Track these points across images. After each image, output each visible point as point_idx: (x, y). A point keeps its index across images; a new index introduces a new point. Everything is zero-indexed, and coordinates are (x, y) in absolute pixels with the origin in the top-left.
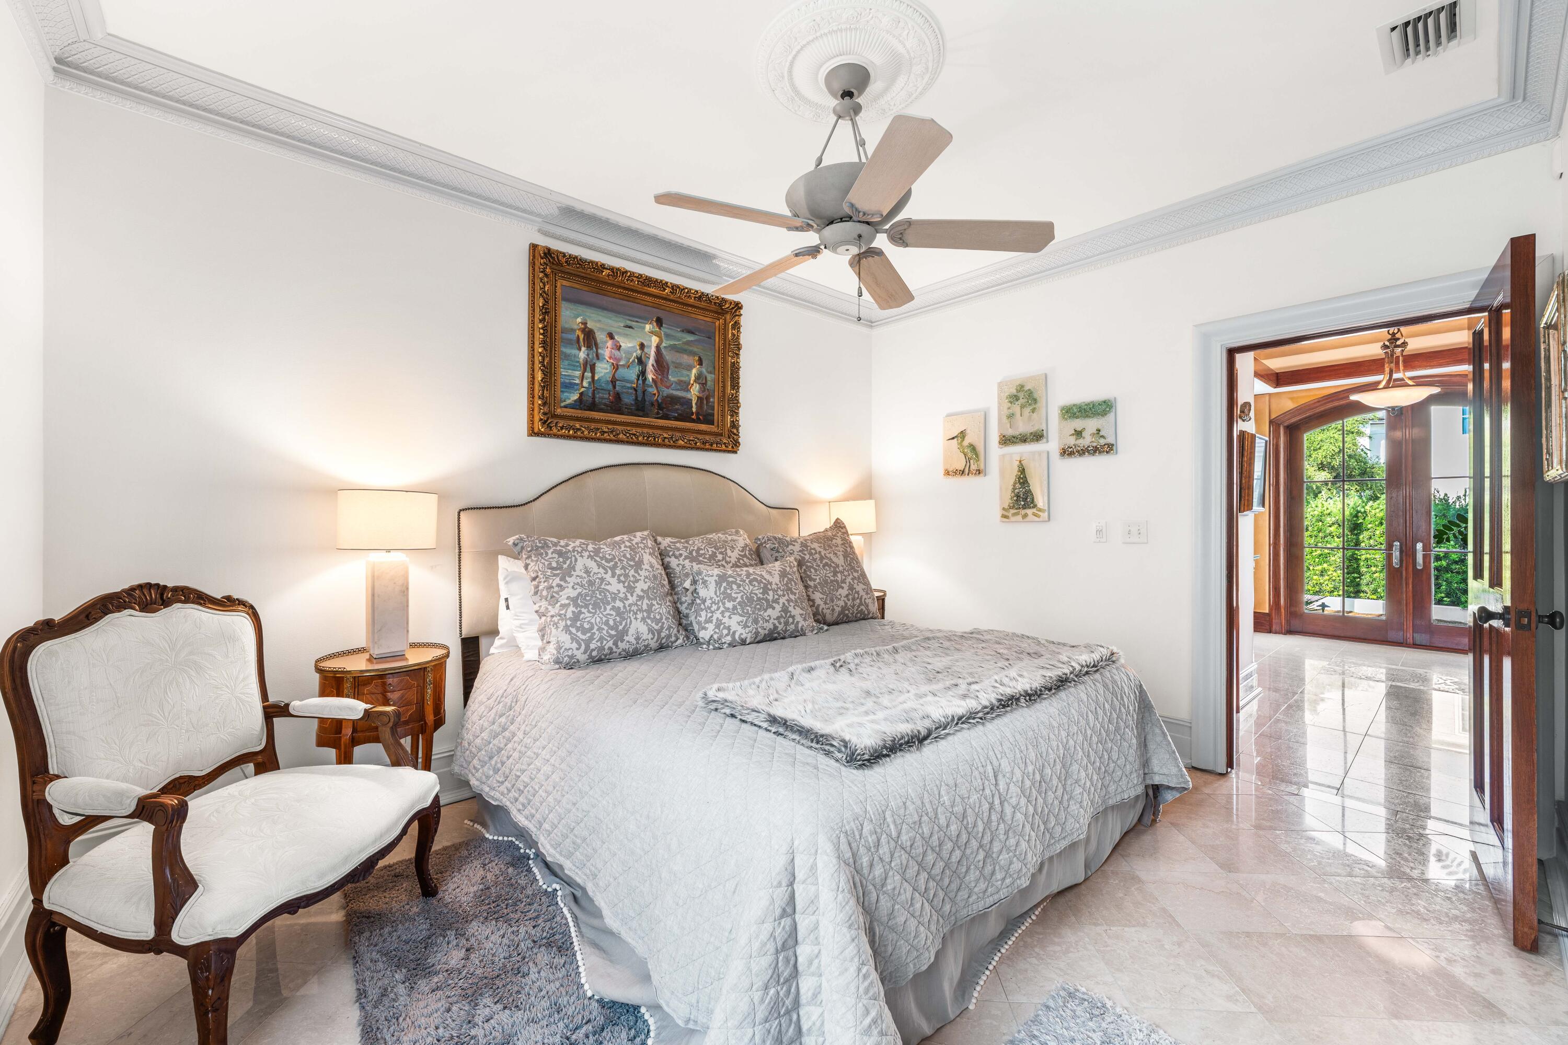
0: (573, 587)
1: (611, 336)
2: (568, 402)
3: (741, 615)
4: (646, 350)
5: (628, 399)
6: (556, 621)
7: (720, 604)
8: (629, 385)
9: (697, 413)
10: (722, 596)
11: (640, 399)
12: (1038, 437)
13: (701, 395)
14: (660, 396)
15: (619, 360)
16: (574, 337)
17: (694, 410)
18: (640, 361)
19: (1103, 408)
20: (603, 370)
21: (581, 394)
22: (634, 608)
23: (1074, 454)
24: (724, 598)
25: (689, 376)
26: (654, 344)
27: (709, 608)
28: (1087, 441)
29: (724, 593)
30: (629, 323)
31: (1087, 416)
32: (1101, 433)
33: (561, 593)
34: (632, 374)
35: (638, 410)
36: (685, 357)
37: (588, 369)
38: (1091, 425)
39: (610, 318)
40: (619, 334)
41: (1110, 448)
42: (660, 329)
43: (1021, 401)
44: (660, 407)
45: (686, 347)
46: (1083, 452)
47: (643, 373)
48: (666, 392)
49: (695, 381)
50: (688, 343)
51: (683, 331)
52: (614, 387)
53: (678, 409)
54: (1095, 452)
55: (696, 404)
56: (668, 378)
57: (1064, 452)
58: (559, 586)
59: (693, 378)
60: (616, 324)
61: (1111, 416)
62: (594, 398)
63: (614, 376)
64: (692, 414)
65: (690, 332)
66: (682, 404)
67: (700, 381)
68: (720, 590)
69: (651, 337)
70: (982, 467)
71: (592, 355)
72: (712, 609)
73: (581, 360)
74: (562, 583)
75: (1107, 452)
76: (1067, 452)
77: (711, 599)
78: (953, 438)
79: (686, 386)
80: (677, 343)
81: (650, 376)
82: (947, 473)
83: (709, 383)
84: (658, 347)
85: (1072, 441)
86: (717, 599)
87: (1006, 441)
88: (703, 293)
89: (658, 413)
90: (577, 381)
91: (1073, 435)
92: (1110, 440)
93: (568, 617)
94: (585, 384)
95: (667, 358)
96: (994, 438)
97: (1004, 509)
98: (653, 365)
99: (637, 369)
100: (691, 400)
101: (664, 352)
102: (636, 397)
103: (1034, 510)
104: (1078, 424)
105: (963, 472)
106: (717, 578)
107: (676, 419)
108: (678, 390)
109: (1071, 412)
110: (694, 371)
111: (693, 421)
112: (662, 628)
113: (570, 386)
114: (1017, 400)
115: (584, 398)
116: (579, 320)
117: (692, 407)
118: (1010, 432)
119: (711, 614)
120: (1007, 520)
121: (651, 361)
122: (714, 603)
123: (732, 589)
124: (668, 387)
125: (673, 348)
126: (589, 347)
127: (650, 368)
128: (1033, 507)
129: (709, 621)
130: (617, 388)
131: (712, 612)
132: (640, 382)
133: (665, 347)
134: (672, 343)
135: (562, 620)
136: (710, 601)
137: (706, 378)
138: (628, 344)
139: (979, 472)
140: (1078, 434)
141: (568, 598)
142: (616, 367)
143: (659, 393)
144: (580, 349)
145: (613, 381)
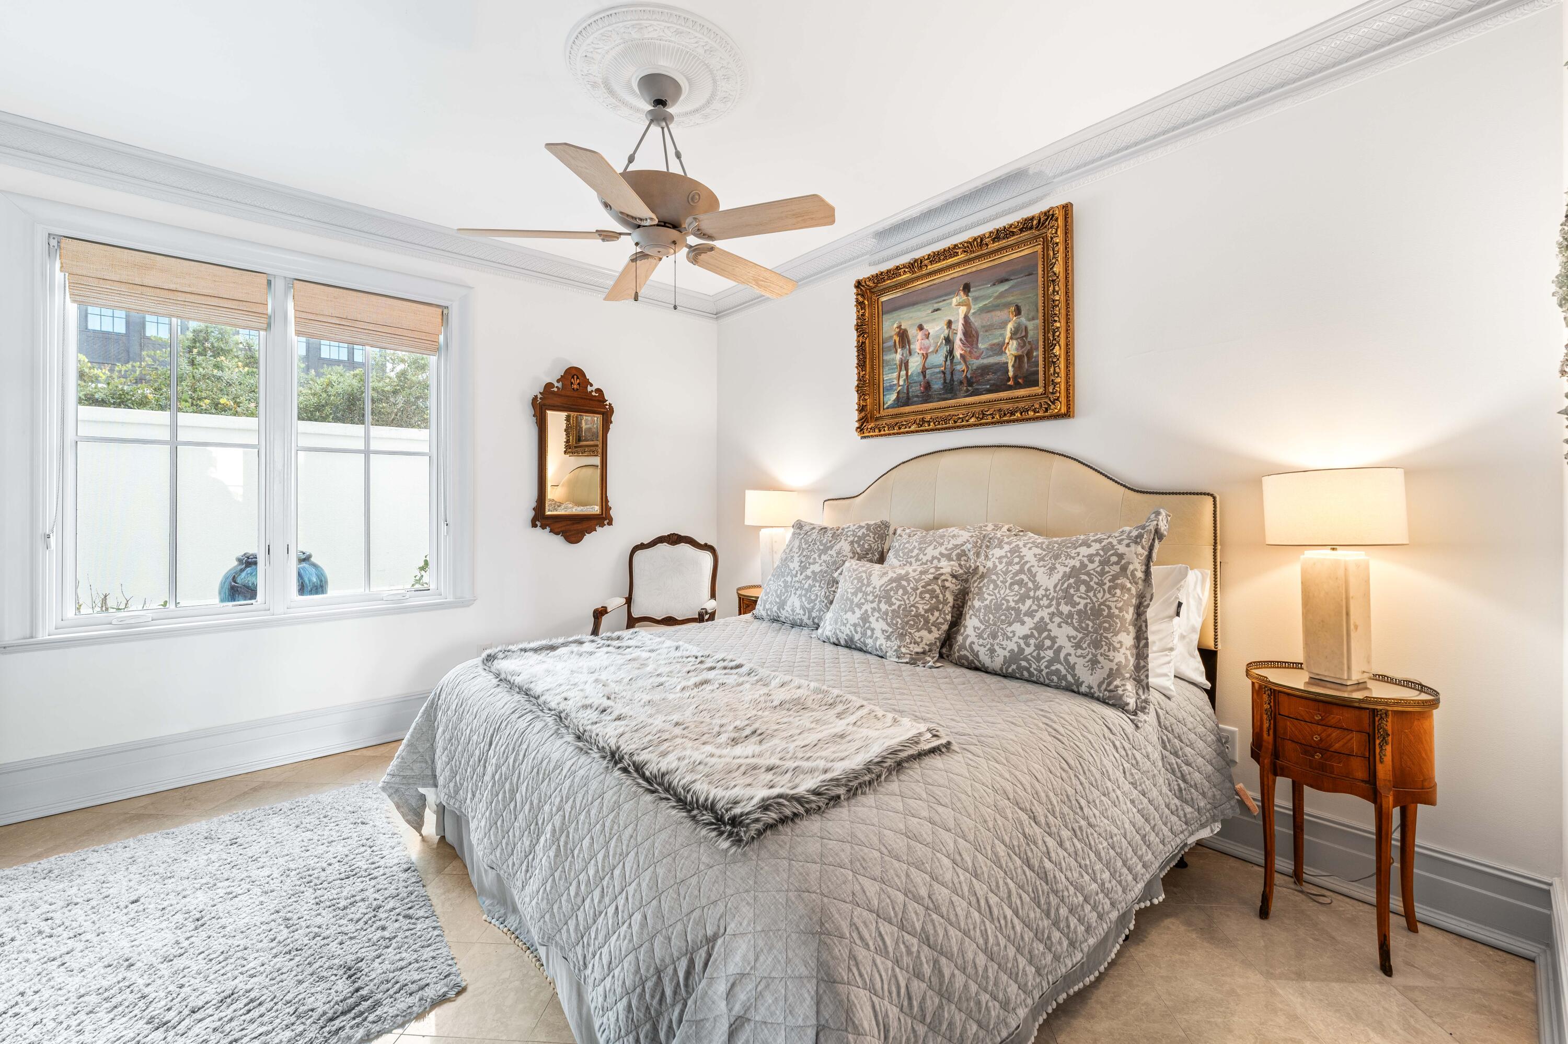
1: (921, 328)
2: (889, 403)
4: (953, 327)
5: (937, 385)
8: (937, 370)
9: (1015, 377)
11: (948, 381)
13: (1020, 353)
14: (970, 371)
15: (928, 348)
16: (891, 343)
17: (1011, 374)
18: (948, 341)
20: (915, 364)
21: (898, 393)
22: (797, 585)
25: (1003, 335)
26: (961, 316)
30: (936, 306)
34: (938, 359)
35: (946, 393)
36: (998, 313)
37: (903, 368)
39: (919, 310)
40: (927, 322)
42: (967, 296)
44: (970, 383)
45: (999, 301)
47: (951, 352)
48: (976, 363)
49: (1011, 338)
50: (1002, 295)
51: (994, 285)
52: (925, 377)
53: (989, 380)
55: (1013, 366)
56: (977, 347)
59: (1008, 335)
60: (924, 314)
62: (908, 393)
63: (924, 366)
64: (1009, 379)
65: (1003, 281)
66: (994, 373)
67: (1018, 336)
69: (958, 310)
71: (906, 352)
73: (898, 362)
79: (999, 349)
80: (987, 302)
81: (958, 352)
83: (1031, 333)
84: (966, 318)
88: (998, 230)
89: (967, 391)
90: (895, 382)
94: (901, 383)
95: (976, 324)
98: (961, 340)
99: (944, 350)
100: (1007, 363)
101: (972, 319)
102: (945, 380)
107: (989, 391)
108: (990, 356)
110: (1010, 326)
111: (1010, 388)
112: (813, 608)
113: (890, 388)
115: (901, 396)
116: (895, 325)
117: (1008, 371)
121: (960, 335)
124: (977, 358)
125: (985, 310)
126: (903, 347)
127: (958, 344)
130: (927, 377)
132: (948, 362)
133: (974, 313)
134: (981, 305)
137: (1026, 328)
138: (936, 328)
142: (925, 357)
143: (967, 367)
144: (896, 352)
145: (924, 373)
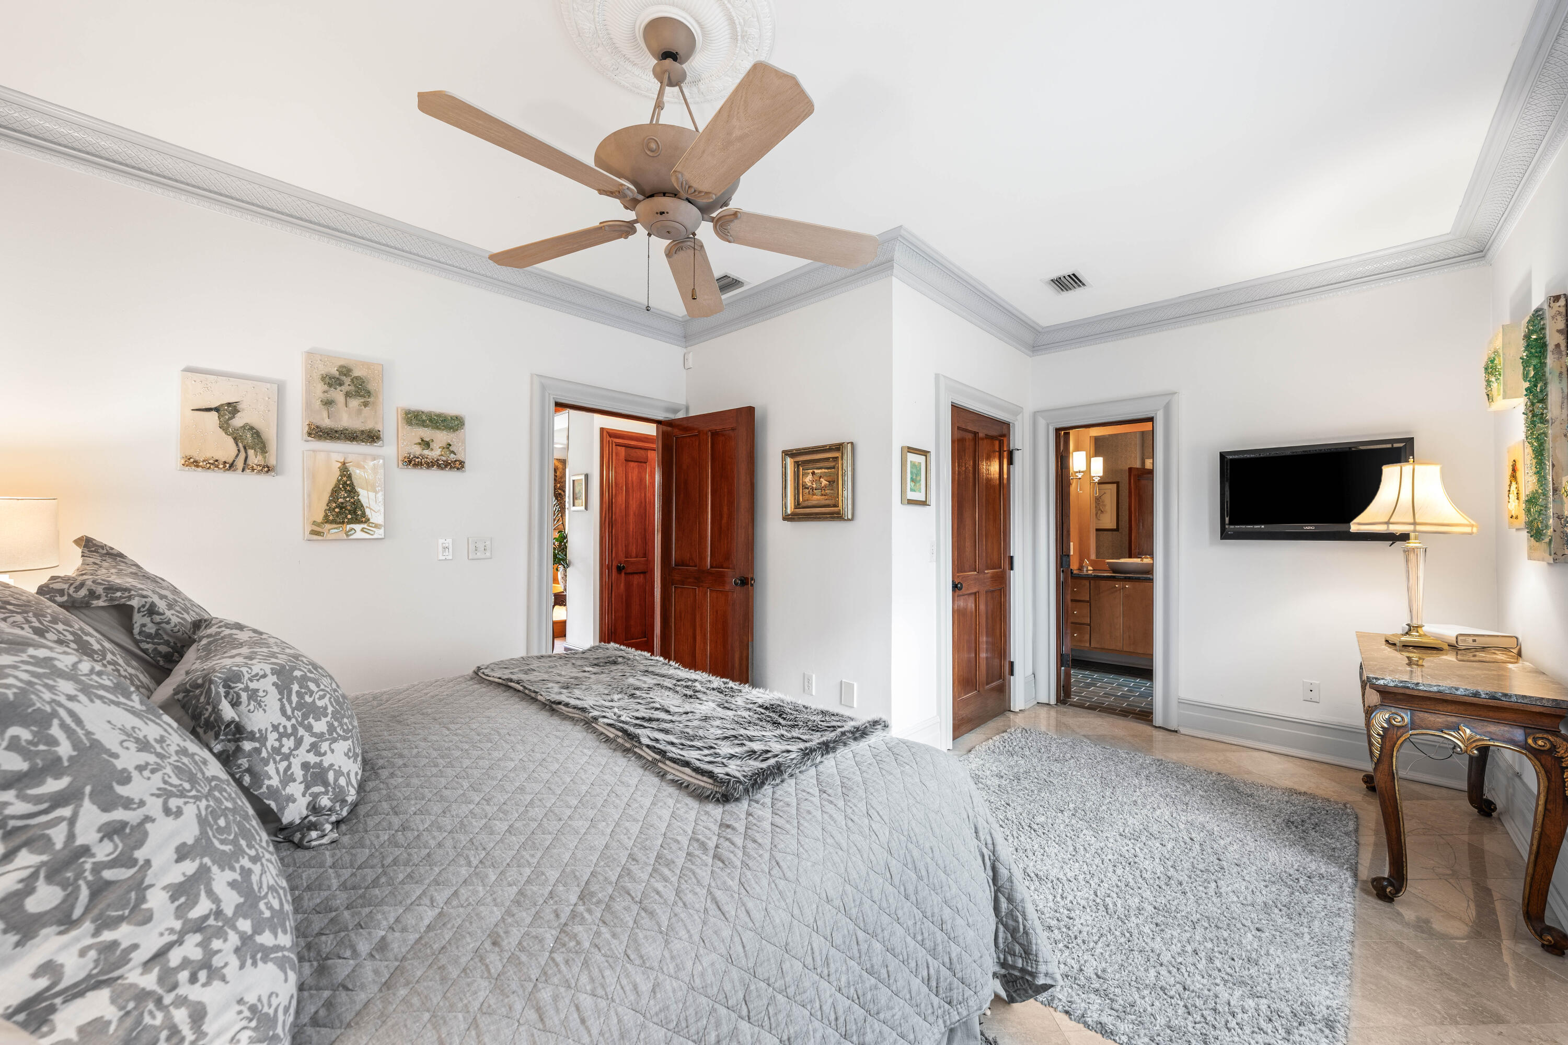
0: (167, 811)
3: (346, 739)
6: (196, 954)
7: (301, 731)
10: (298, 714)
12: (372, 437)
19: (452, 423)
23: (422, 465)
24: (305, 716)
27: (277, 751)
28: (434, 453)
29: (300, 706)
31: (438, 428)
32: (451, 448)
33: (140, 855)
38: (440, 438)
41: (459, 465)
43: (346, 388)
46: (432, 464)
54: (446, 466)
57: (410, 462)
58: (110, 831)
61: (460, 433)
68: (290, 702)
70: (272, 461)
72: (285, 750)
74: (119, 815)
75: (458, 469)
76: (412, 462)
77: (275, 728)
78: (208, 410)
82: (192, 463)
85: (417, 450)
86: (289, 725)
87: (318, 433)
91: (420, 444)
92: (460, 457)
93: (229, 911)
96: (296, 426)
97: (314, 523)
103: (365, 526)
104: (426, 433)
105: (232, 465)
106: (274, 679)
109: (415, 418)
114: (341, 385)
118: (326, 423)
119: (285, 764)
120: (320, 538)
122: (281, 736)
123: (311, 693)
128: (365, 522)
129: (288, 779)
131: (286, 757)
135: (220, 933)
136: (275, 735)
139: (267, 469)
140: (426, 444)
141: (183, 853)
